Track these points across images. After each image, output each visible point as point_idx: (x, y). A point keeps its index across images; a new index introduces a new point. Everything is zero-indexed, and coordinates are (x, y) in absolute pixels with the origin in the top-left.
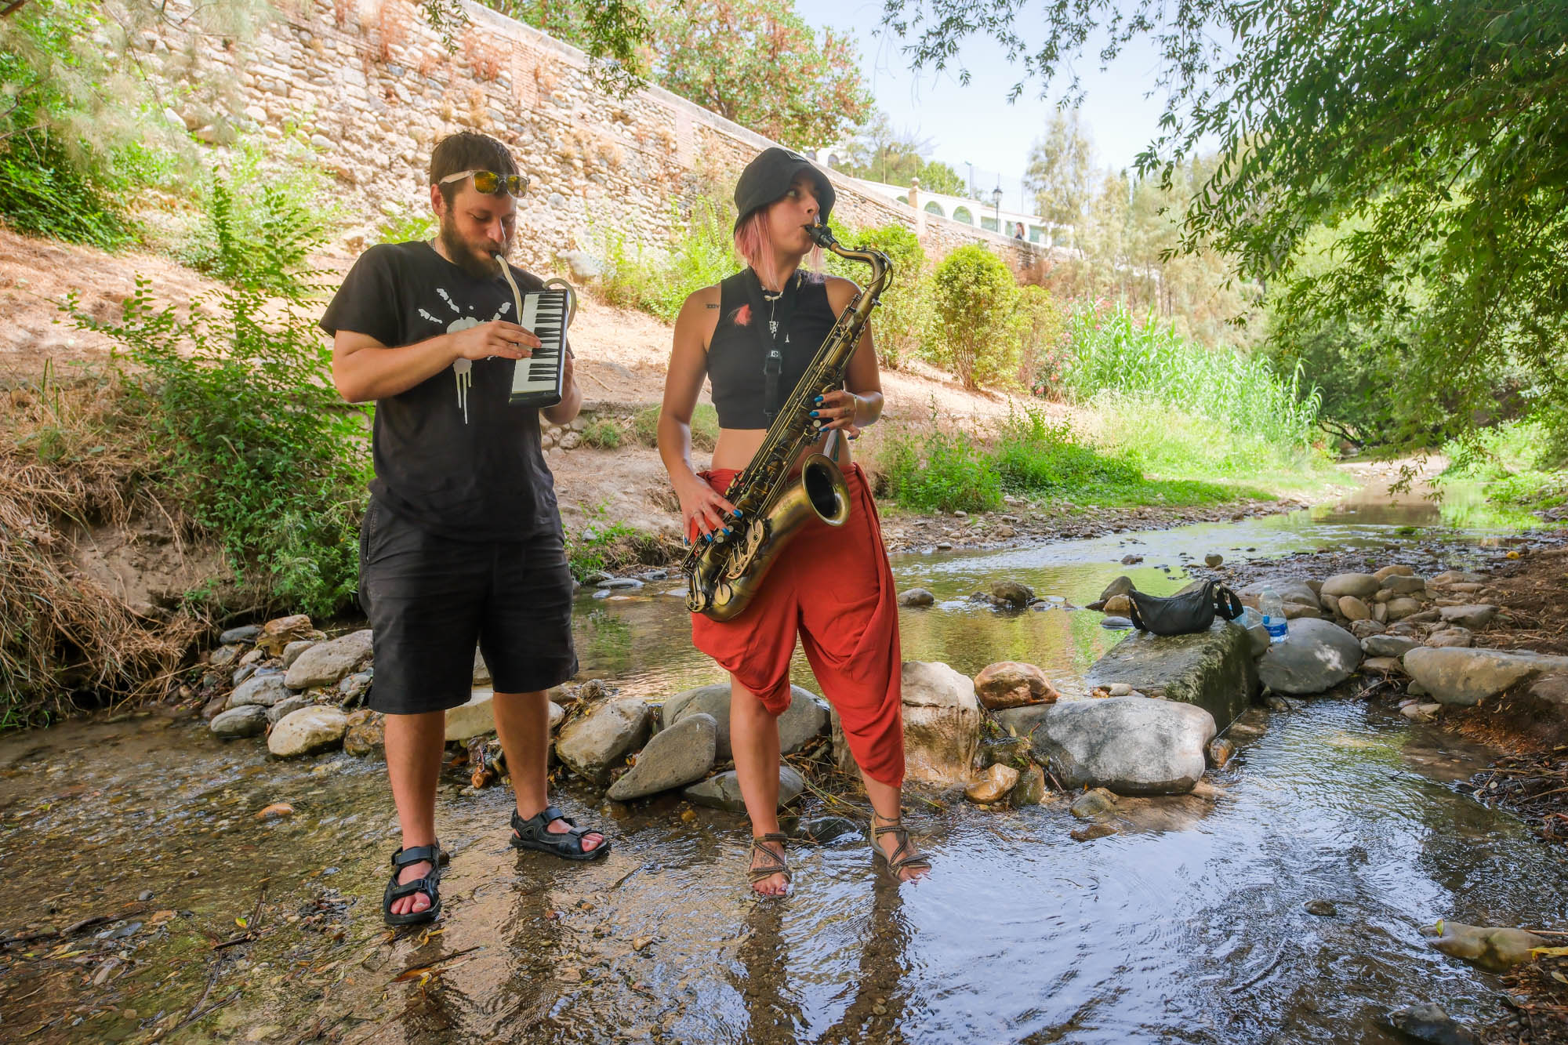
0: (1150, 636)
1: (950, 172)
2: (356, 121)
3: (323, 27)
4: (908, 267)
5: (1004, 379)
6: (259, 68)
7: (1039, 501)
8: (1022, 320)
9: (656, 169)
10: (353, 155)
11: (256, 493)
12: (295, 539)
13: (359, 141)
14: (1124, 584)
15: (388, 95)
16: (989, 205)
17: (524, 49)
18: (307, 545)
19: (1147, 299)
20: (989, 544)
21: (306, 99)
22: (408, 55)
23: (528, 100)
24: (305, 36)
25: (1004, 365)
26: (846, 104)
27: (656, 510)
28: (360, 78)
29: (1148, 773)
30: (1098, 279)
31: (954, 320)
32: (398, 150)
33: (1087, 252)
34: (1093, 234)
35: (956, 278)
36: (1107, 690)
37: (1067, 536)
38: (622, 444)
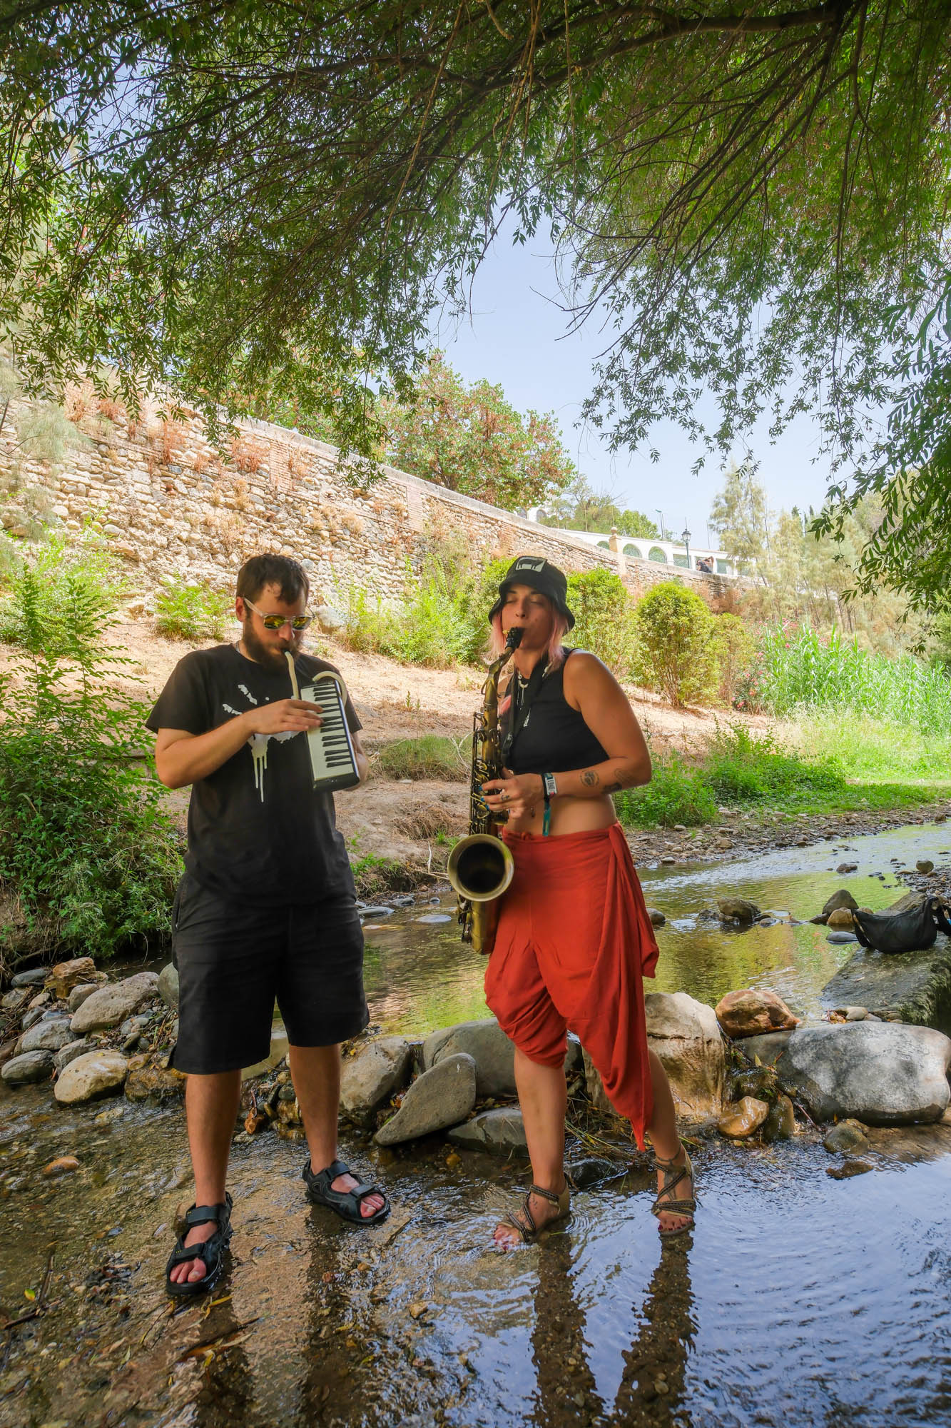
0: (877, 954)
1: (643, 518)
2: (142, 512)
3: (117, 440)
4: (614, 604)
5: (707, 697)
6: (65, 476)
7: (752, 811)
8: (719, 643)
9: (391, 534)
10: (137, 539)
11: (49, 845)
12: (82, 885)
13: (143, 528)
14: (844, 898)
15: (168, 489)
16: (679, 544)
17: (280, 446)
18: (92, 890)
19: (830, 618)
20: (709, 857)
21: (102, 496)
22: (187, 456)
23: (283, 485)
24: (103, 448)
25: (706, 685)
26: (550, 471)
27: (402, 838)
28: (146, 478)
29: (896, 1101)
30: (783, 603)
31: (658, 648)
32: (175, 532)
33: (770, 581)
34: (774, 566)
35: (657, 611)
36: (844, 1014)
37: (781, 846)
38: (370, 778)
